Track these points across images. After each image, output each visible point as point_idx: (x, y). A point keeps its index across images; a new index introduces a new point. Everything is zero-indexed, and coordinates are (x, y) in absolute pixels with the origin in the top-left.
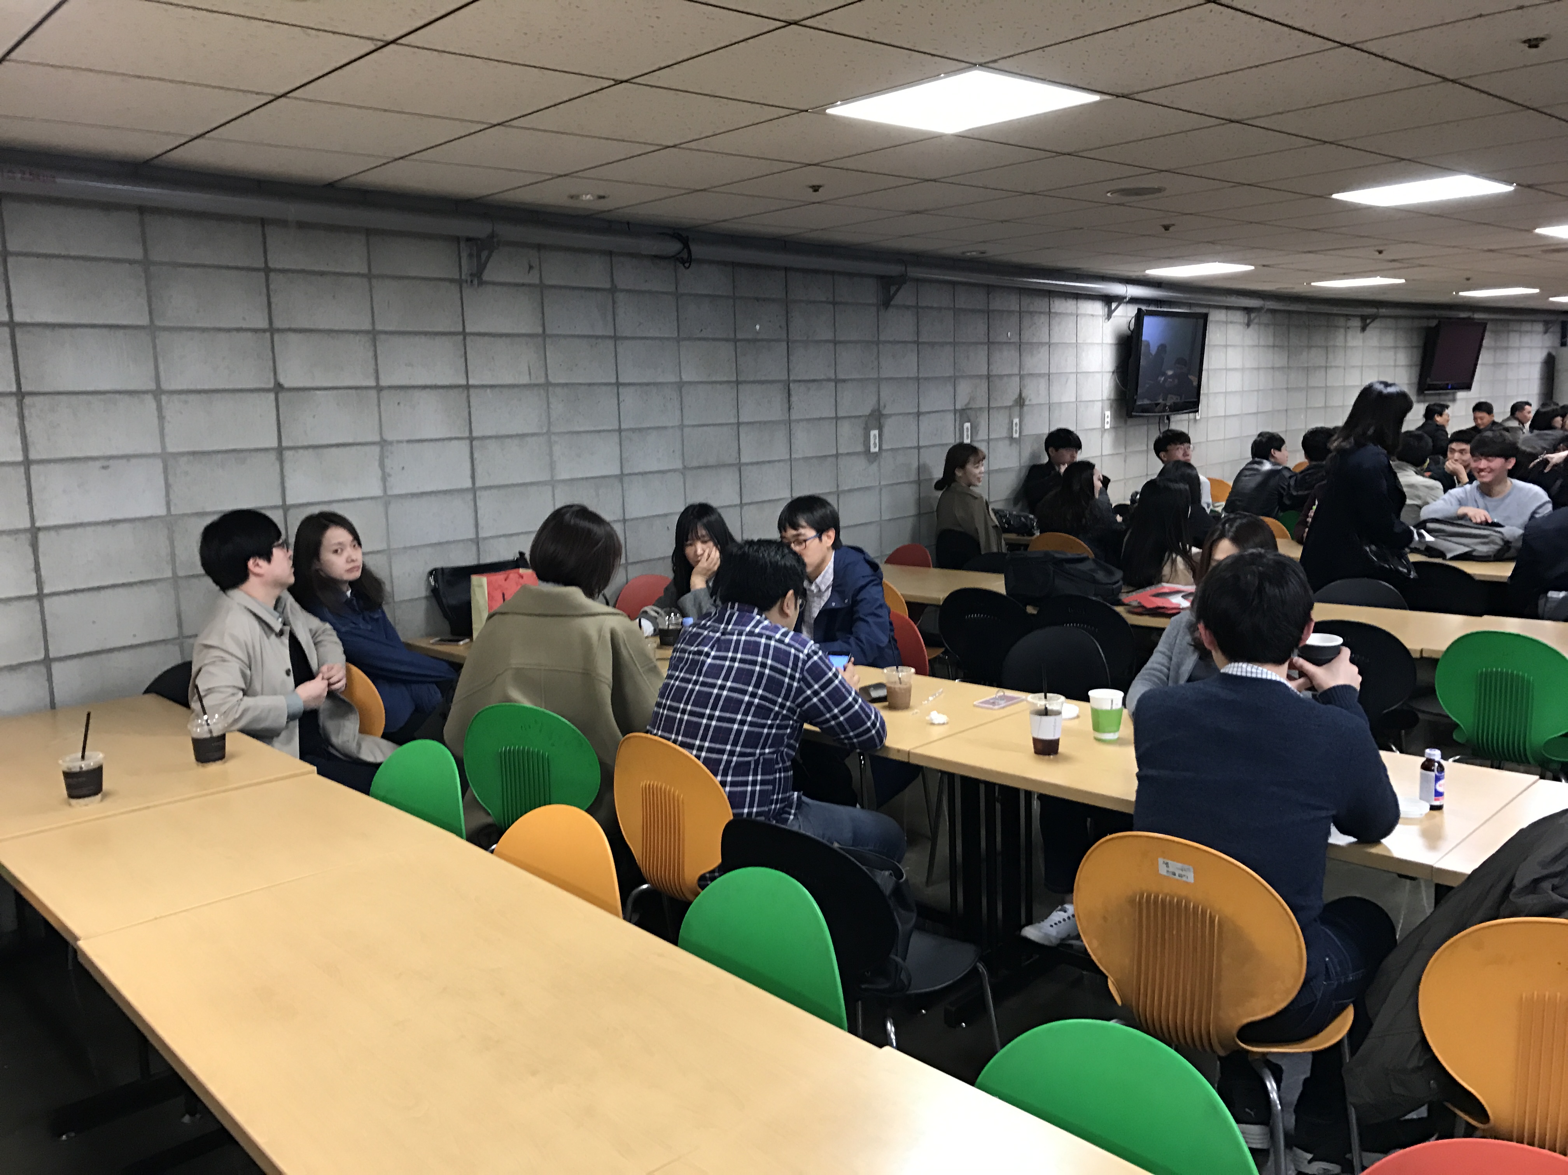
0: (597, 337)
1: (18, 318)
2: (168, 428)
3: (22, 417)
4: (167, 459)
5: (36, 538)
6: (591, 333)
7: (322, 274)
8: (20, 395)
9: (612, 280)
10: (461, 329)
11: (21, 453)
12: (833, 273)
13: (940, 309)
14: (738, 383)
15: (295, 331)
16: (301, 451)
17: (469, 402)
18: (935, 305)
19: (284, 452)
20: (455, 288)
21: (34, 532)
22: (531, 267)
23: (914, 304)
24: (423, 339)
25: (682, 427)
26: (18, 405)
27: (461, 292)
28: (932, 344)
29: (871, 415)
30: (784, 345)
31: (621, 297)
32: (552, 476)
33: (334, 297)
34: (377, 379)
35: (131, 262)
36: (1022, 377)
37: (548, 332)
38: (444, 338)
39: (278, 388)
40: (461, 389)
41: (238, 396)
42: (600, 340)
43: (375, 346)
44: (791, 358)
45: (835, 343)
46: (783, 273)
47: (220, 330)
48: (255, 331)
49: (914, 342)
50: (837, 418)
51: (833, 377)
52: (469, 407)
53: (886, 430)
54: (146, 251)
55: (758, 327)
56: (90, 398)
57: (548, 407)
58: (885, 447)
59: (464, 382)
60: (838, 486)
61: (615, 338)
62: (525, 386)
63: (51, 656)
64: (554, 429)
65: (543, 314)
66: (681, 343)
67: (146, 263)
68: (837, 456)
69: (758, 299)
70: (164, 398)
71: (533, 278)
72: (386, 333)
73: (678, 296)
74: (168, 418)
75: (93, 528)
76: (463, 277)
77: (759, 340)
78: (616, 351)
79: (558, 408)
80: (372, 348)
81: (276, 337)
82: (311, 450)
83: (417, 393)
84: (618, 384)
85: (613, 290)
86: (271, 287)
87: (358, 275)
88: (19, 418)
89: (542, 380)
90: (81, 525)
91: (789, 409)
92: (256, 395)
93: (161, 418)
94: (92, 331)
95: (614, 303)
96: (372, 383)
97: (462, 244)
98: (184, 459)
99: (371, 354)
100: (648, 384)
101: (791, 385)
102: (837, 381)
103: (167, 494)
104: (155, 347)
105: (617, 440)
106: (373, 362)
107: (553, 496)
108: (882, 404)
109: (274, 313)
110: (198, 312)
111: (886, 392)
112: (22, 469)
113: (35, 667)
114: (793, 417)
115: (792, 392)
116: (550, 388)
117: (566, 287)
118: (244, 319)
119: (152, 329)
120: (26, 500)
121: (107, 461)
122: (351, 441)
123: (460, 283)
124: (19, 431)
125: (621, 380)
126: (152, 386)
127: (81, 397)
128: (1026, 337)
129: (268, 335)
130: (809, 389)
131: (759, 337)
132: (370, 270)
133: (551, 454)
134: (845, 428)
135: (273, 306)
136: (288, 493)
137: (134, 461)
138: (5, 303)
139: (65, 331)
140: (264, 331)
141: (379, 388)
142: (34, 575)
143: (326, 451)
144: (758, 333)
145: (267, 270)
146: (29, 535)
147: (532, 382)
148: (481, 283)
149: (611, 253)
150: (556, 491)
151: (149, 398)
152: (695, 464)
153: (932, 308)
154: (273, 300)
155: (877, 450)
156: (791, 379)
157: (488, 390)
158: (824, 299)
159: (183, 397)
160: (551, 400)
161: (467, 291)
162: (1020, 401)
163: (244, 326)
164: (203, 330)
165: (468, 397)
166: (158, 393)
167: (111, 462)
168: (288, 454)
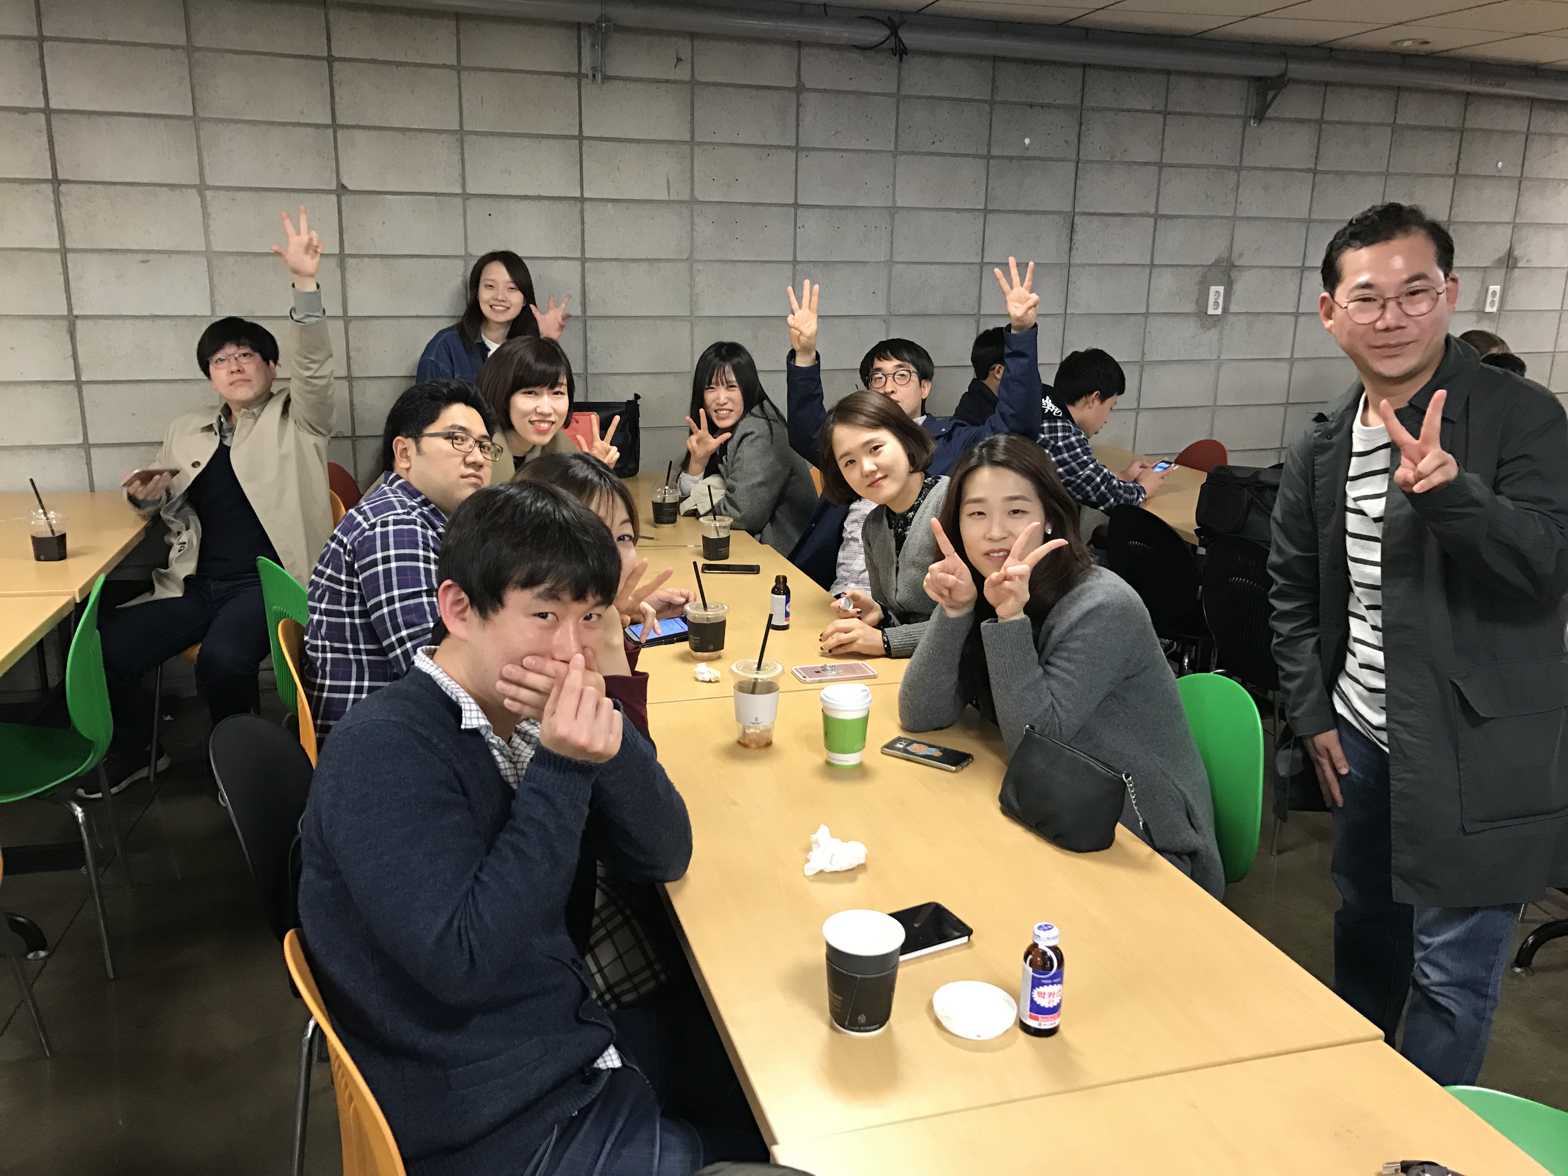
0: (771, 147)
1: (53, 105)
2: (213, 226)
3: (58, 204)
4: (211, 257)
5: (74, 324)
6: (762, 143)
7: (399, 64)
8: (56, 182)
9: (799, 76)
10: (577, 133)
11: (57, 241)
12: (1168, 73)
13: (1365, 125)
14: (986, 211)
15: (363, 128)
16: (366, 260)
17: (582, 219)
18: (1356, 119)
19: (346, 260)
20: (572, 84)
21: (71, 320)
22: (679, 60)
23: (1317, 116)
24: (526, 142)
25: (890, 263)
26: (54, 192)
27: (579, 87)
28: (1341, 174)
29: (1217, 264)
30: (1072, 165)
31: (810, 100)
32: (692, 312)
33: (412, 91)
34: (464, 185)
35: (173, 48)
36: (1515, 226)
37: (698, 138)
38: (553, 142)
39: (342, 190)
40: (573, 202)
41: (293, 195)
42: (774, 151)
43: (462, 149)
44: (1079, 183)
45: (1161, 166)
46: (1079, 72)
47: (273, 123)
48: (317, 126)
49: (1309, 170)
50: (1152, 266)
51: (1153, 211)
52: (583, 223)
53: (1239, 288)
54: (189, 38)
55: (1027, 141)
56: (128, 189)
57: (692, 230)
58: (1233, 309)
59: (578, 195)
60: (1143, 354)
61: (797, 149)
62: (662, 202)
63: (90, 442)
64: (696, 256)
65: (692, 115)
66: (899, 158)
67: (190, 49)
68: (1146, 315)
69: (1031, 106)
70: (209, 194)
71: (683, 74)
72: (476, 133)
73: (899, 98)
74: (213, 215)
75: (132, 321)
76: (583, 71)
77: (1028, 158)
78: (797, 165)
79: (705, 230)
80: (459, 151)
81: (340, 134)
82: (378, 259)
83: (513, 204)
84: (796, 205)
85: (800, 89)
86: (335, 78)
87: (444, 66)
88: (55, 205)
89: (686, 197)
90: (121, 317)
91: (1070, 250)
92: (314, 196)
93: (206, 215)
94: (131, 119)
95: (799, 105)
96: (459, 190)
97: (583, 33)
98: (231, 259)
99: (457, 157)
100: (842, 208)
101: (1077, 218)
102: (1157, 217)
103: (212, 295)
104: (198, 138)
105: (790, 275)
106: (459, 167)
107: (692, 334)
108: (1236, 250)
109: (338, 107)
110: (248, 102)
111: (1245, 236)
112: (58, 257)
113: (74, 450)
114: (1076, 260)
115: (1077, 228)
116: (696, 207)
117: (727, 85)
118: (302, 113)
119: (195, 120)
120: (63, 288)
121: (146, 255)
122: (428, 253)
123: (579, 76)
124: (55, 219)
125: (800, 202)
126: (197, 181)
127: (118, 187)
128: (1535, 168)
129: (330, 131)
130: (1107, 226)
131: (1029, 154)
132: (459, 61)
133: (692, 286)
134: (1165, 282)
135: (337, 99)
136: (350, 304)
137: (174, 256)
138: (41, 90)
139: (102, 121)
140: (326, 126)
141: (466, 196)
142: (72, 361)
143: (397, 261)
144: (1027, 149)
145: (330, 60)
146: (66, 323)
147: (672, 198)
148: (606, 78)
149: (799, 44)
150: (696, 329)
151: (194, 192)
152: (907, 310)
153: (1349, 123)
154: (337, 93)
155: (1219, 311)
156: (1077, 210)
157: (610, 204)
158: (1149, 108)
159: (230, 194)
160: (697, 220)
161: (588, 88)
162: (1509, 261)
163: (301, 121)
164: (255, 123)
165: (582, 211)
166: (202, 188)
167: (151, 257)
168: (350, 262)
